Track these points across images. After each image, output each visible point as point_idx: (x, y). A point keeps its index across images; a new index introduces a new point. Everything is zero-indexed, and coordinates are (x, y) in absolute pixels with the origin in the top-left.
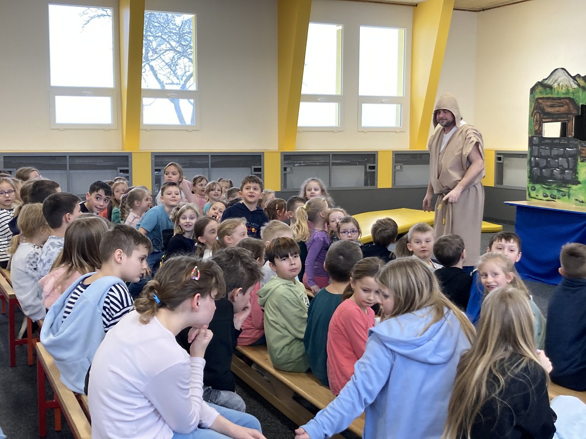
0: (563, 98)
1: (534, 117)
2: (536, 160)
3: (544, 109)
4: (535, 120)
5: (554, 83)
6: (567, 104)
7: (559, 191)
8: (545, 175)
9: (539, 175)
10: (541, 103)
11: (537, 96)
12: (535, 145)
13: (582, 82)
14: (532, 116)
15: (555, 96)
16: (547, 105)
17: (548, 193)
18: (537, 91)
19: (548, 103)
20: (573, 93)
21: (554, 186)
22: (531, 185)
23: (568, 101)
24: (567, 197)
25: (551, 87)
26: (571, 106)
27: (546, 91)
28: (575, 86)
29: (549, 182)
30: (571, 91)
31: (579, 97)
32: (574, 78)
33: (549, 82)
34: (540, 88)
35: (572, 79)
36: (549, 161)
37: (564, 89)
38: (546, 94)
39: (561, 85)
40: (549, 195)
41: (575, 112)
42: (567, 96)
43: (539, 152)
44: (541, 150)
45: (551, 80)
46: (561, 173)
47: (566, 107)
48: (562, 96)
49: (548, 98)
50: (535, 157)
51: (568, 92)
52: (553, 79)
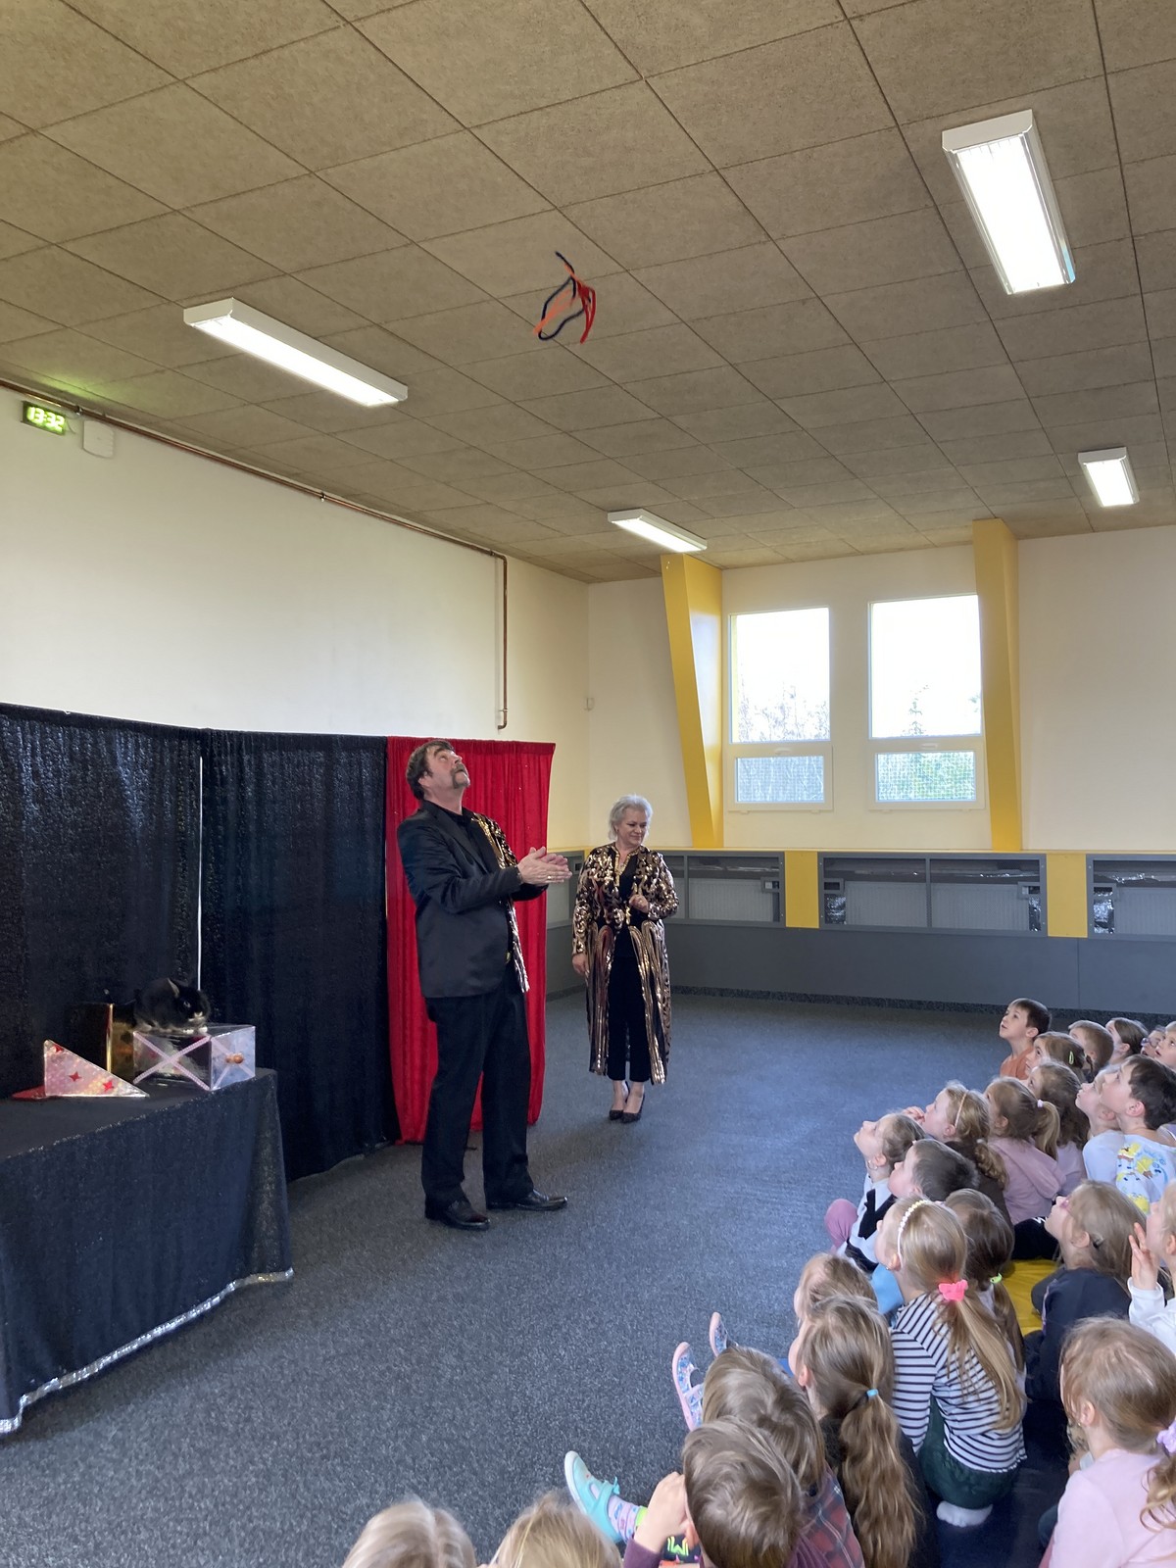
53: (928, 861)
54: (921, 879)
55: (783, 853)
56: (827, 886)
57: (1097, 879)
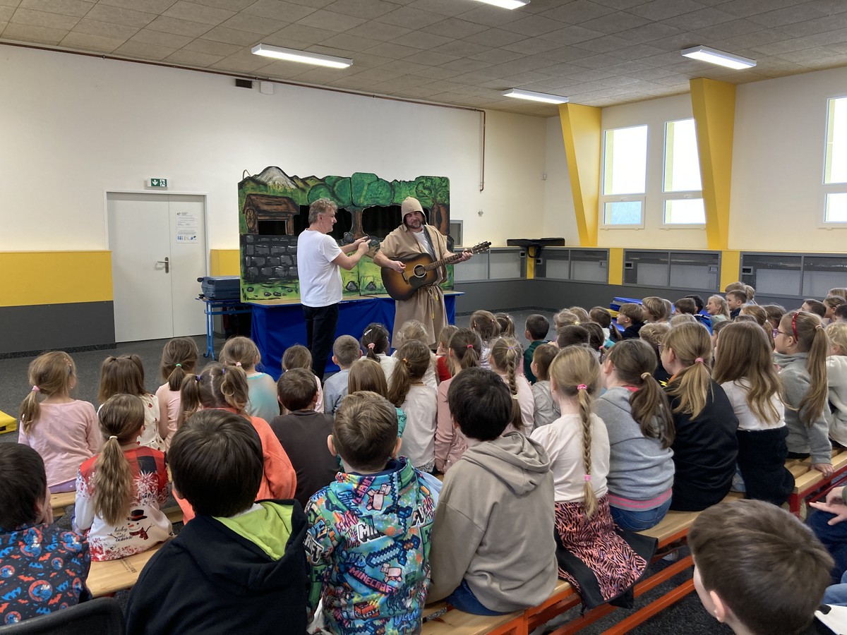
0: (280, 197)
1: (247, 214)
2: (251, 259)
3: (259, 207)
4: (248, 217)
5: (268, 181)
6: (285, 203)
7: (283, 288)
8: (264, 273)
9: (257, 274)
10: (254, 200)
11: (249, 192)
12: (250, 244)
13: (301, 184)
14: (244, 213)
15: (272, 194)
16: (263, 203)
17: (271, 291)
18: (248, 186)
19: (263, 201)
20: (291, 193)
21: (276, 283)
22: (247, 286)
23: (286, 200)
24: (294, 292)
25: (265, 185)
26: (290, 205)
27: (260, 187)
28: (294, 187)
29: (271, 281)
30: (289, 191)
31: (298, 198)
32: (291, 179)
33: (263, 179)
34: (252, 184)
35: (288, 179)
36: (269, 259)
37: (280, 188)
38: (260, 191)
39: (276, 183)
40: (272, 293)
41: (295, 212)
42: (285, 195)
43: (255, 251)
44: (257, 249)
45: (265, 177)
46: (285, 271)
47: (284, 206)
48: (279, 195)
49: (263, 196)
50: (251, 256)
51: (285, 191)
52: (267, 177)
53: (669, 254)
54: (665, 263)
55: (609, 249)
56: (628, 265)
57: (744, 264)
